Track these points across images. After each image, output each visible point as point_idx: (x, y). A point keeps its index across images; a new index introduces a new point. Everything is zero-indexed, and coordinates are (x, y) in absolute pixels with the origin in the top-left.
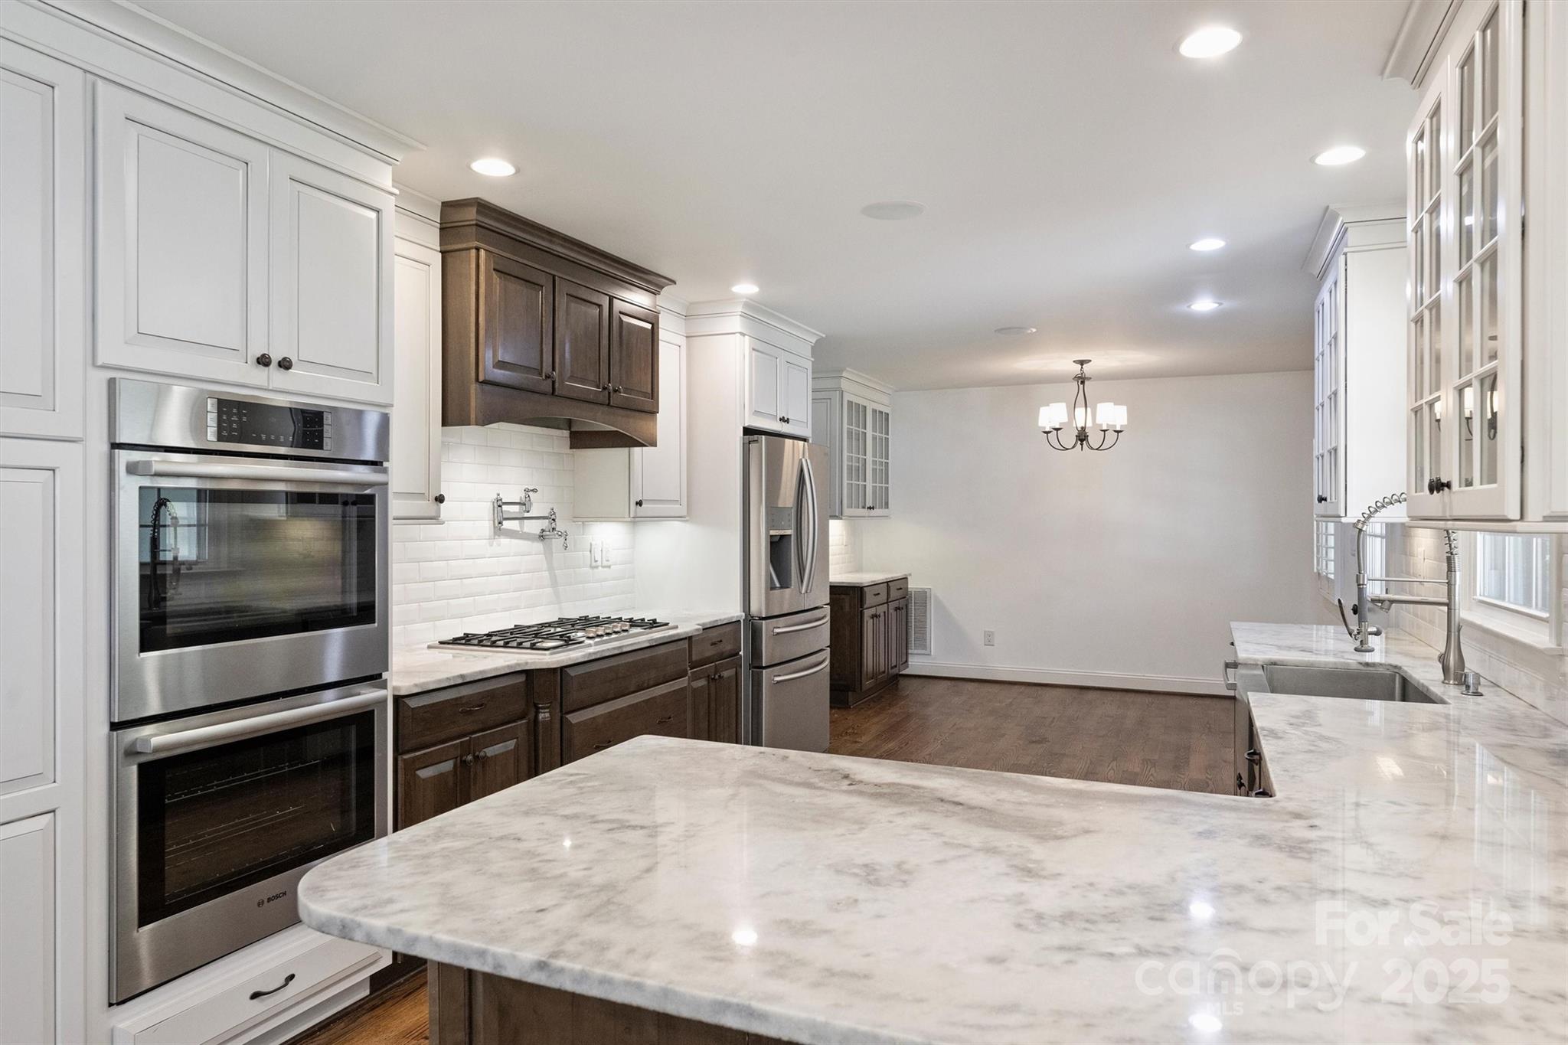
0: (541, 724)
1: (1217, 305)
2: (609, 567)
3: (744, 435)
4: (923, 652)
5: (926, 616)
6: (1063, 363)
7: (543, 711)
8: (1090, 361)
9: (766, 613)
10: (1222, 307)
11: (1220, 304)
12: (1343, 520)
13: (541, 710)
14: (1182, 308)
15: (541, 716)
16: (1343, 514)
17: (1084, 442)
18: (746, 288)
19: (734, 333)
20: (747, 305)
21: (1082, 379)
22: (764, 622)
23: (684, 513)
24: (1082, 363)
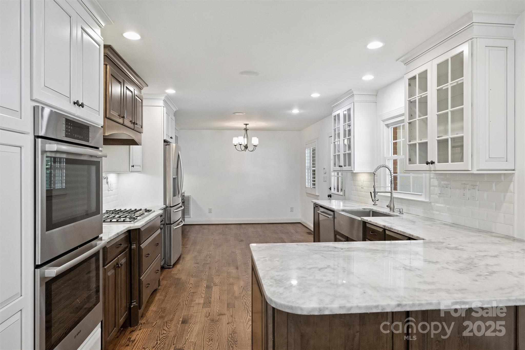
0: (133, 250)
1: (299, 111)
2: (112, 190)
3: (164, 142)
4: (189, 216)
5: (189, 204)
6: (240, 124)
7: (133, 245)
8: (249, 124)
9: (172, 205)
10: (300, 112)
11: (300, 111)
12: (354, 172)
13: (132, 245)
14: (290, 112)
15: (133, 247)
16: (353, 170)
17: (247, 149)
18: (171, 91)
19: (161, 106)
20: (166, 97)
21: (246, 130)
22: (172, 208)
23: (141, 170)
24: (246, 125)
